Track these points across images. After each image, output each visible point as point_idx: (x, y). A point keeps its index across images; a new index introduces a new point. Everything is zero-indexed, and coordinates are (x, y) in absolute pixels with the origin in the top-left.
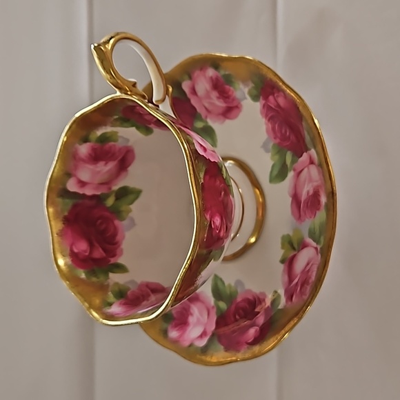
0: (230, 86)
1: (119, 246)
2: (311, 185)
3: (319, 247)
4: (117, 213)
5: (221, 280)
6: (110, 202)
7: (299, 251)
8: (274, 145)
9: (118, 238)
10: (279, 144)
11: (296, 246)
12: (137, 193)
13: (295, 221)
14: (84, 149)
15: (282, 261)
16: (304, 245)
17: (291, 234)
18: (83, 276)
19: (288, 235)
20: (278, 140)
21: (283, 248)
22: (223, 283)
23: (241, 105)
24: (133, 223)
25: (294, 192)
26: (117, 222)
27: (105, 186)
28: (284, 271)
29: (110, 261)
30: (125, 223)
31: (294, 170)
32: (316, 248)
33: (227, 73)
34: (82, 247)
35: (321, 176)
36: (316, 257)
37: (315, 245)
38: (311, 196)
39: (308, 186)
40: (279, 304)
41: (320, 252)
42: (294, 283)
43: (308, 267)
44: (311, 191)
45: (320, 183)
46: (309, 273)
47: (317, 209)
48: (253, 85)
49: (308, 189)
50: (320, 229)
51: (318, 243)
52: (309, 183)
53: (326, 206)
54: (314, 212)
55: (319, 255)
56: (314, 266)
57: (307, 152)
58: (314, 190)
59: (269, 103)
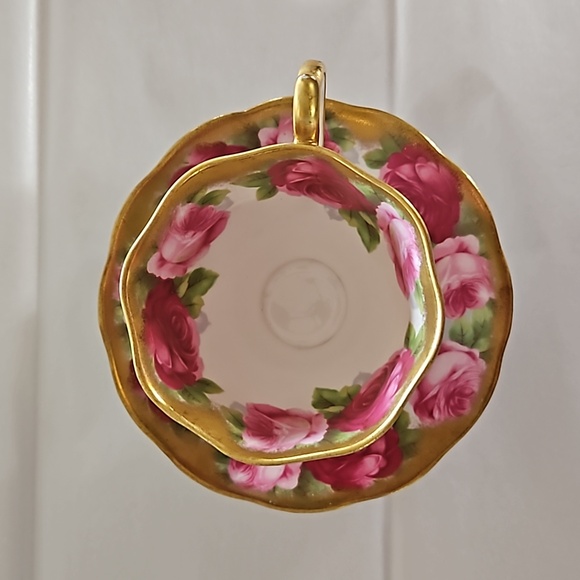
0: (338, 143)
1: (197, 355)
2: (455, 277)
3: (477, 352)
4: (189, 307)
6: (183, 289)
9: (194, 342)
12: (213, 278)
14: (183, 212)
18: (182, 400)
24: (206, 323)
26: (189, 319)
27: (182, 267)
29: (195, 377)
30: (198, 320)
32: (470, 354)
33: (341, 127)
34: (164, 356)
35: (485, 267)
36: (473, 363)
37: (466, 349)
38: (456, 290)
39: (449, 278)
40: (408, 423)
41: (481, 357)
42: (429, 396)
43: (455, 376)
44: (456, 285)
45: (478, 275)
46: (461, 383)
47: (466, 306)
48: (381, 148)
49: (449, 282)
50: (475, 330)
51: (472, 346)
52: (452, 274)
53: (492, 303)
54: (461, 310)
55: (481, 360)
56: (469, 374)
57: (454, 237)
58: (462, 282)
59: (398, 173)
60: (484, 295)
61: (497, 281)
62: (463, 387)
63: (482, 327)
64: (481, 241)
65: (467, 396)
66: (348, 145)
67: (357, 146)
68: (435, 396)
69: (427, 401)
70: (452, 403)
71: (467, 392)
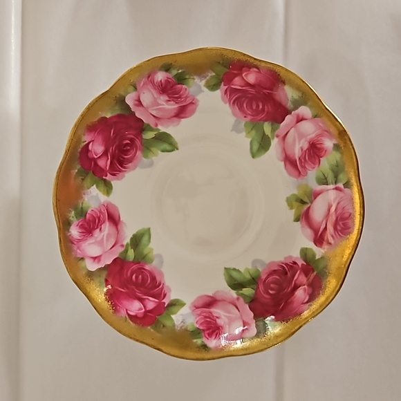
0: (183, 84)
2: (302, 141)
3: (340, 185)
5: (234, 269)
7: (312, 202)
8: (246, 123)
10: (252, 120)
11: (306, 199)
13: (295, 179)
15: (297, 220)
16: (316, 195)
17: (296, 192)
19: (294, 195)
20: (249, 118)
21: (291, 208)
22: (238, 271)
23: (197, 100)
25: (284, 155)
28: (302, 227)
31: (277, 136)
32: (337, 189)
33: (180, 71)
35: (320, 124)
36: (341, 194)
37: (332, 186)
38: (308, 149)
39: (299, 144)
40: (314, 255)
41: (345, 187)
42: (321, 230)
43: (333, 209)
44: (306, 146)
45: (318, 132)
46: (339, 212)
47: (319, 157)
48: (214, 74)
49: (301, 145)
50: (333, 171)
51: (336, 183)
52: (300, 140)
53: (337, 147)
54: (317, 161)
55: (346, 189)
56: (342, 203)
57: (291, 113)
58: (310, 142)
59: (233, 86)
60: (328, 144)
61: (333, 130)
62: (342, 214)
63: (337, 166)
64: (311, 107)
65: (347, 218)
66: (191, 81)
67: (197, 80)
68: (326, 228)
69: (321, 235)
70: (339, 228)
71: (346, 215)
